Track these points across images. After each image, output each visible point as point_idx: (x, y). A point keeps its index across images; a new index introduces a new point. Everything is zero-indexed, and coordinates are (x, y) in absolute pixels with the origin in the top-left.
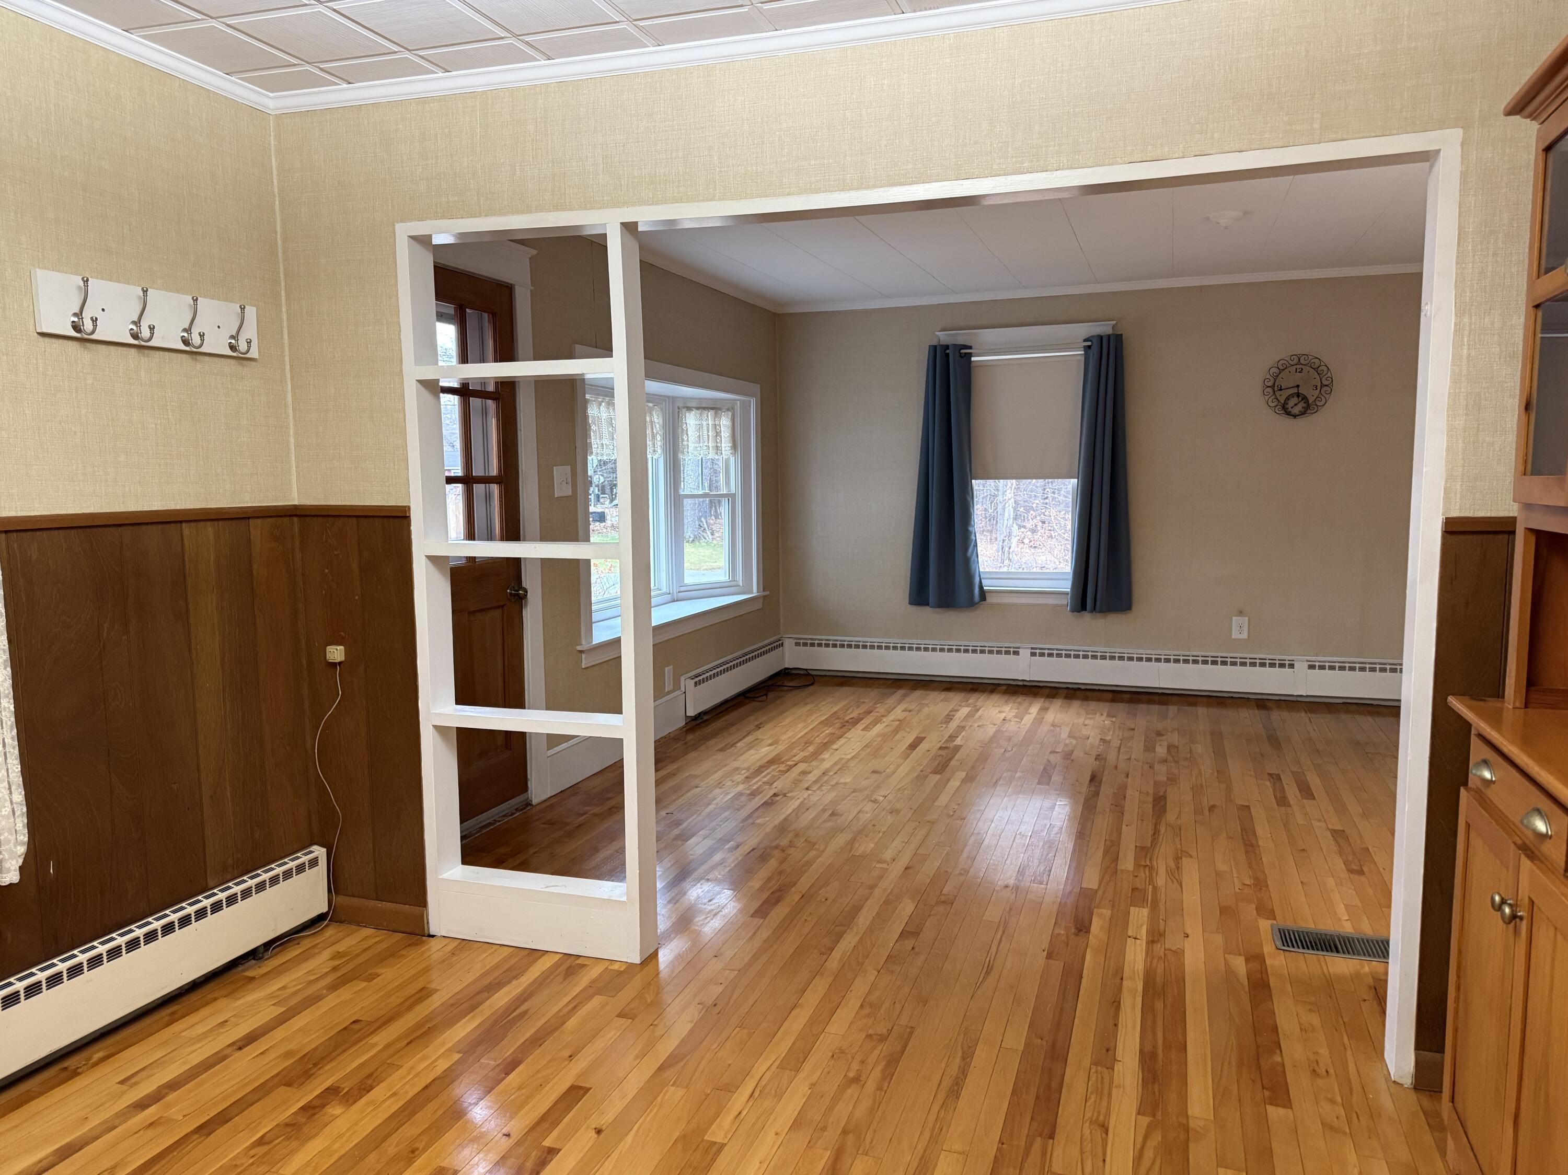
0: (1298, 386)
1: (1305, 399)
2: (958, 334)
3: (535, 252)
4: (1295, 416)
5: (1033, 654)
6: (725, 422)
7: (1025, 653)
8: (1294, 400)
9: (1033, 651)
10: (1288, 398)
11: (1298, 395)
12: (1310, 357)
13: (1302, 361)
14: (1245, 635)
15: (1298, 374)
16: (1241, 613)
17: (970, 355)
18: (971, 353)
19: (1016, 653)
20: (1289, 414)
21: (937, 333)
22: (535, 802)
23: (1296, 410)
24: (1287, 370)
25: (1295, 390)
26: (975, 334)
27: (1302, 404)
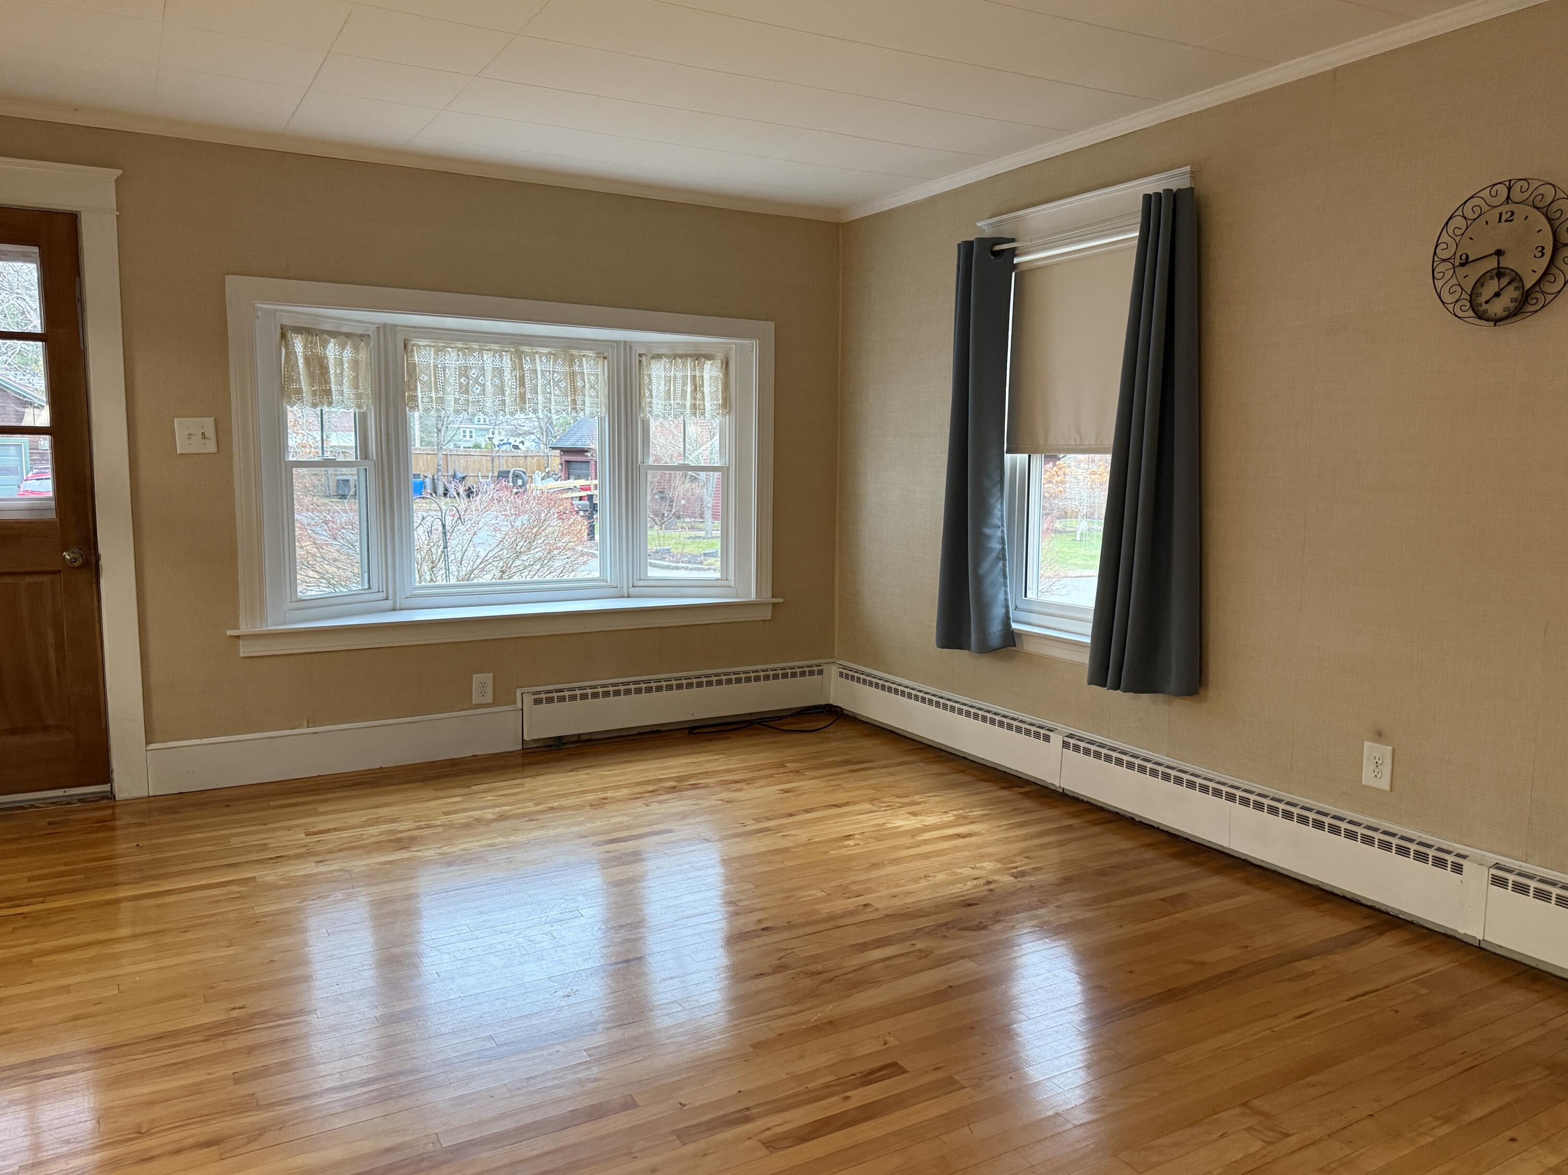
0: (1499, 253)
1: (1516, 278)
2: (1001, 221)
3: (120, 172)
4: (1497, 321)
5: (1066, 745)
6: (711, 372)
7: (1057, 739)
8: (1492, 286)
9: (1066, 739)
10: (1480, 282)
11: (1500, 273)
12: (1535, 184)
13: (1516, 195)
14: (1384, 783)
15: (1503, 224)
16: (1379, 735)
17: (1013, 253)
18: (1014, 249)
19: (1047, 738)
20: (1481, 316)
21: (979, 224)
22: (119, 796)
23: (1497, 308)
24: (1482, 219)
25: (1492, 264)
26: (1020, 216)
27: (1511, 293)
